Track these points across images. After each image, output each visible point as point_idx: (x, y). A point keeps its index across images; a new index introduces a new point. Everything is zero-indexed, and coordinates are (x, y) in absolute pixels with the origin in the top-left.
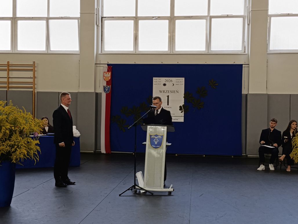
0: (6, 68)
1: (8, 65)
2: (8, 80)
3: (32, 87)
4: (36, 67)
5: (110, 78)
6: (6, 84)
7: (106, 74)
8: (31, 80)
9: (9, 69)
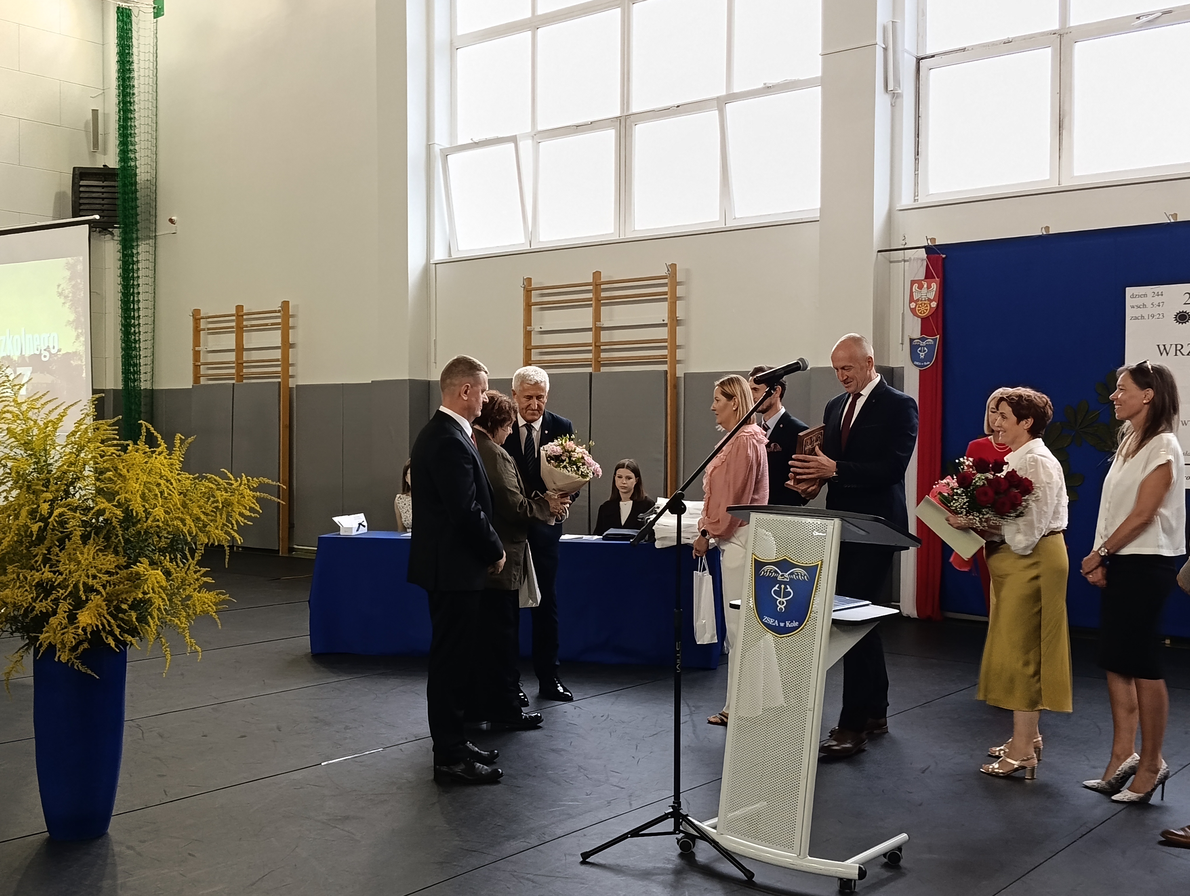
0: (590, 295)
1: (597, 284)
2: (597, 337)
3: (665, 357)
4: (680, 283)
5: (934, 304)
6: (589, 351)
7: (921, 287)
8: (663, 333)
9: (598, 300)
